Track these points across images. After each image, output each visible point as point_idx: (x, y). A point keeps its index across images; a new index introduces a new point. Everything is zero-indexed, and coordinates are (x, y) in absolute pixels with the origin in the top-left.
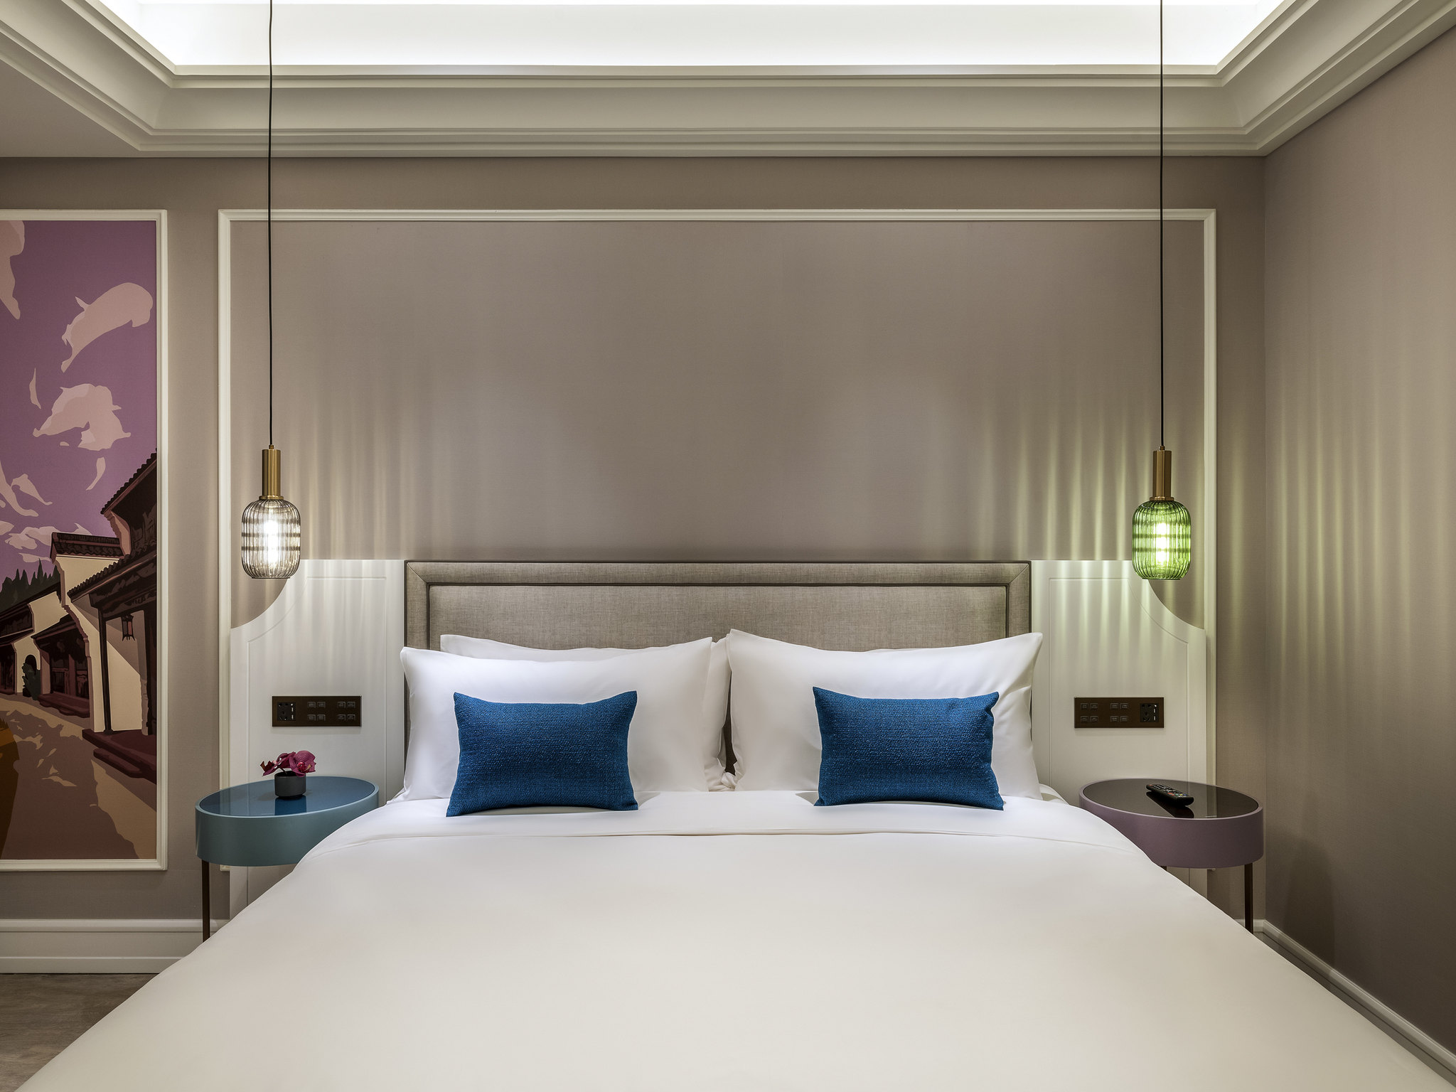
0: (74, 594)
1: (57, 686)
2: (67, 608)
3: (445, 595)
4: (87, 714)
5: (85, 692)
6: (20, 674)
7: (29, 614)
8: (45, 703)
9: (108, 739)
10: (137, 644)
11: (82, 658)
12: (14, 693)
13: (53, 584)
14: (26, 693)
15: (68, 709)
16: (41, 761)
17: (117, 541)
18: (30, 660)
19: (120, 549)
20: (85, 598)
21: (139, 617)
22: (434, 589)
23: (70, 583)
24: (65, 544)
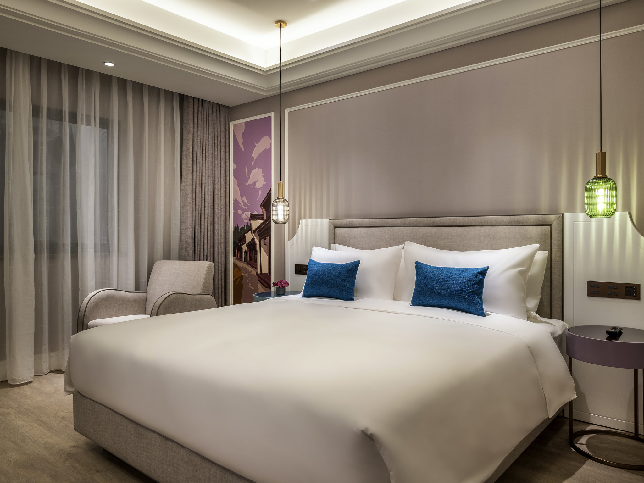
0: (254, 231)
1: (251, 259)
2: (253, 236)
3: (339, 231)
4: (257, 268)
5: (256, 262)
6: (243, 255)
7: (245, 237)
8: (249, 264)
9: (261, 276)
10: (267, 247)
11: (256, 251)
12: (242, 261)
13: (249, 229)
14: (245, 261)
15: (253, 266)
16: (248, 281)
17: (263, 215)
18: (245, 251)
19: (263, 218)
20: (256, 233)
21: (268, 238)
22: (336, 229)
23: (254, 228)
24: (253, 217)
